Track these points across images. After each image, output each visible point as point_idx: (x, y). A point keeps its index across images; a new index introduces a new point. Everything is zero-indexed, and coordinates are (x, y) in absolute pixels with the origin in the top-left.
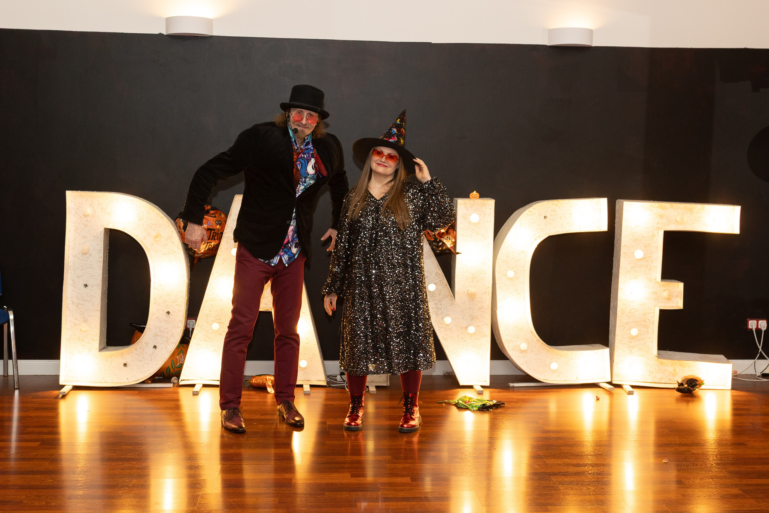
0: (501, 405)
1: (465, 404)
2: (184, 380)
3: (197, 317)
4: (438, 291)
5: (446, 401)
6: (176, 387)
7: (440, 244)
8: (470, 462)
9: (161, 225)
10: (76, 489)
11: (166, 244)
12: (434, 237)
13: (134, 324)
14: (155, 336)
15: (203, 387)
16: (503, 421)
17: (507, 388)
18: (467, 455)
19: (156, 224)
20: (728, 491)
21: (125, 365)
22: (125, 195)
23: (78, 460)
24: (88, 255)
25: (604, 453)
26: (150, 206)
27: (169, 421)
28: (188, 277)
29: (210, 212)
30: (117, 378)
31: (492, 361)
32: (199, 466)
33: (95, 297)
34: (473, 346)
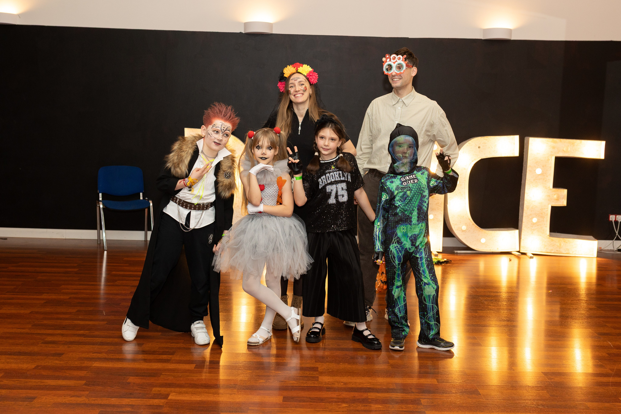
0: (449, 262)
17: (453, 253)
31: (444, 238)
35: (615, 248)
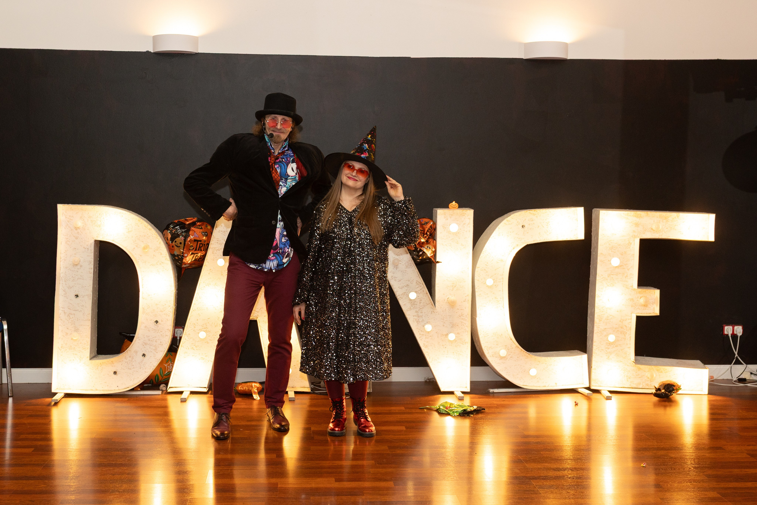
0: (481, 410)
1: (446, 410)
2: (172, 387)
3: (185, 326)
4: (420, 299)
5: (427, 406)
6: (165, 394)
7: (421, 253)
8: (452, 466)
9: (149, 236)
10: (69, 494)
11: (154, 255)
13: (122, 332)
14: (144, 345)
15: (190, 394)
16: (484, 426)
17: (487, 394)
18: (449, 460)
19: (145, 236)
20: (706, 495)
21: (115, 373)
22: (114, 208)
23: (71, 466)
24: (79, 267)
25: (584, 458)
26: (139, 218)
27: (158, 427)
28: (176, 288)
29: (196, 224)
30: (108, 386)
31: (472, 367)
32: (187, 471)
33: (85, 307)
34: (453, 353)
35: (733, 378)
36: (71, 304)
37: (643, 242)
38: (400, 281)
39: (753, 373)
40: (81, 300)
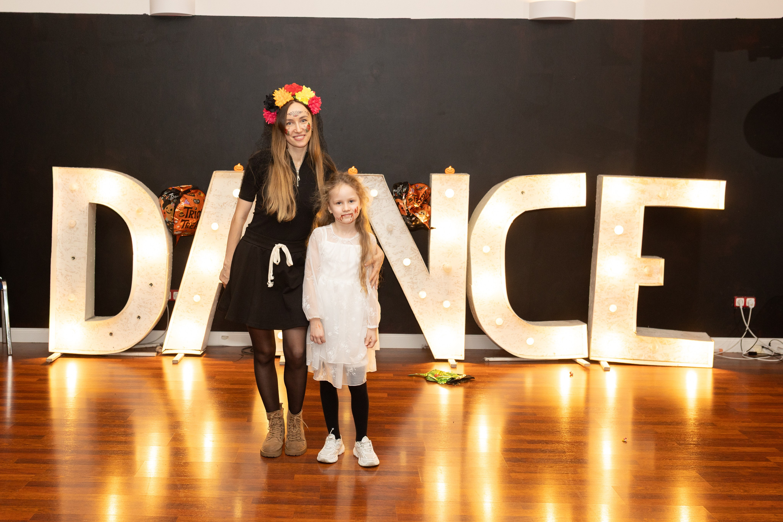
0: (471, 379)
1: (435, 378)
2: (168, 349)
4: (413, 265)
5: (417, 374)
6: (160, 356)
7: (414, 219)
9: (144, 200)
11: (148, 219)
12: (407, 212)
14: (139, 307)
15: (184, 356)
17: (482, 362)
19: (139, 199)
21: (111, 334)
22: (110, 171)
24: (75, 229)
27: (153, 389)
28: (170, 251)
29: (190, 192)
30: (104, 347)
31: (466, 335)
33: (82, 269)
34: (449, 320)
35: (743, 351)
36: (68, 265)
37: (648, 210)
38: (394, 247)
39: (765, 346)
40: (77, 262)
